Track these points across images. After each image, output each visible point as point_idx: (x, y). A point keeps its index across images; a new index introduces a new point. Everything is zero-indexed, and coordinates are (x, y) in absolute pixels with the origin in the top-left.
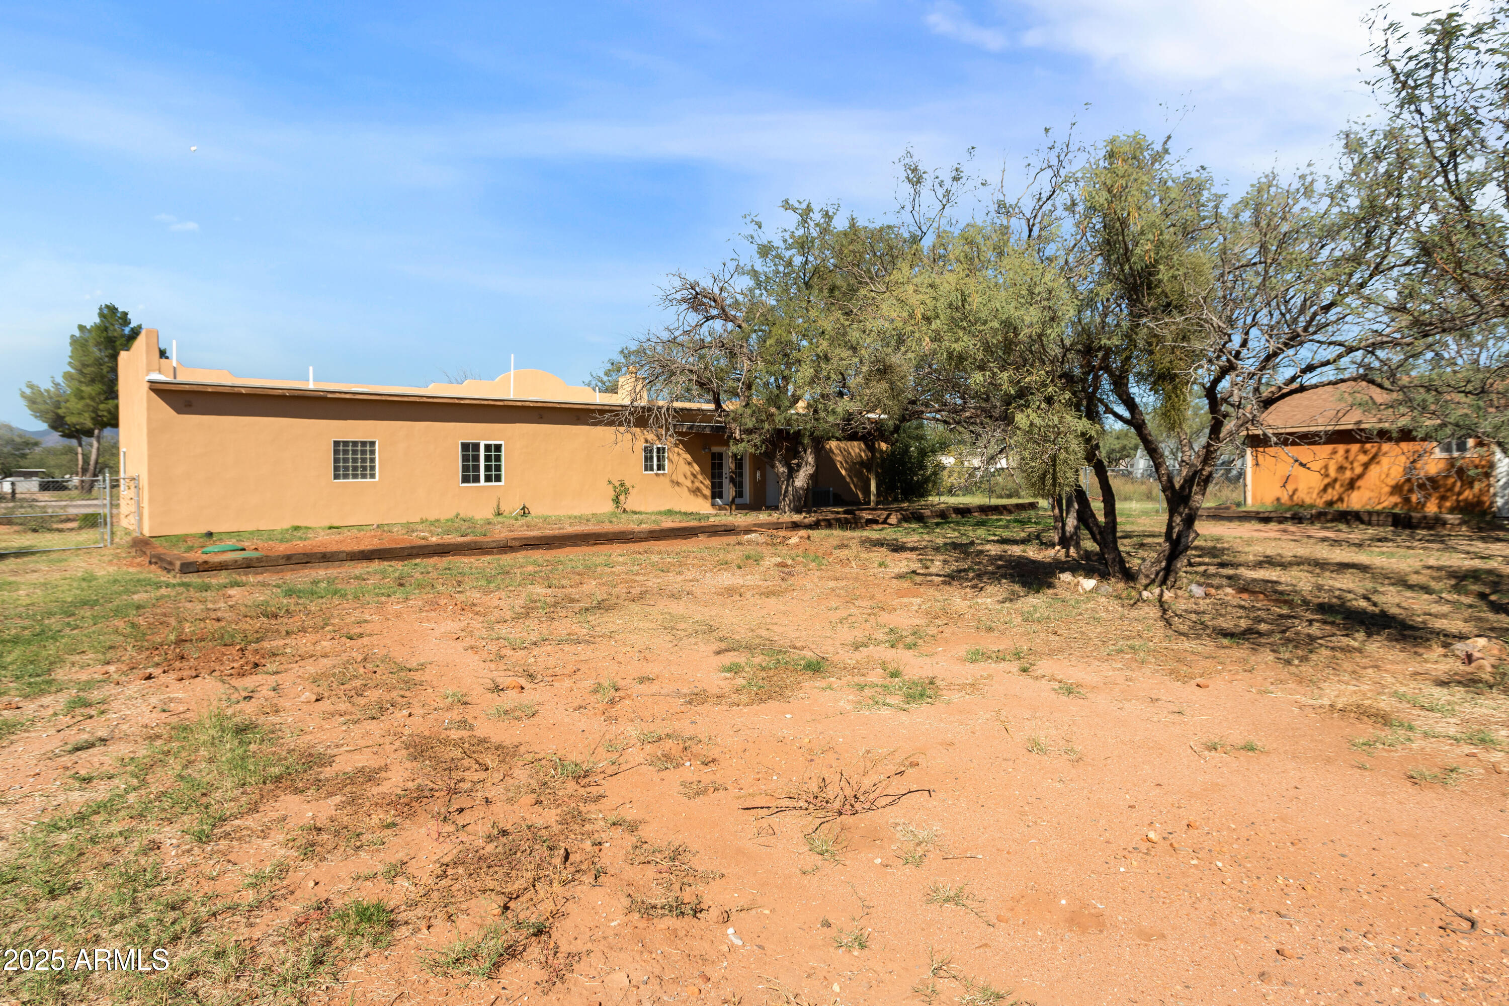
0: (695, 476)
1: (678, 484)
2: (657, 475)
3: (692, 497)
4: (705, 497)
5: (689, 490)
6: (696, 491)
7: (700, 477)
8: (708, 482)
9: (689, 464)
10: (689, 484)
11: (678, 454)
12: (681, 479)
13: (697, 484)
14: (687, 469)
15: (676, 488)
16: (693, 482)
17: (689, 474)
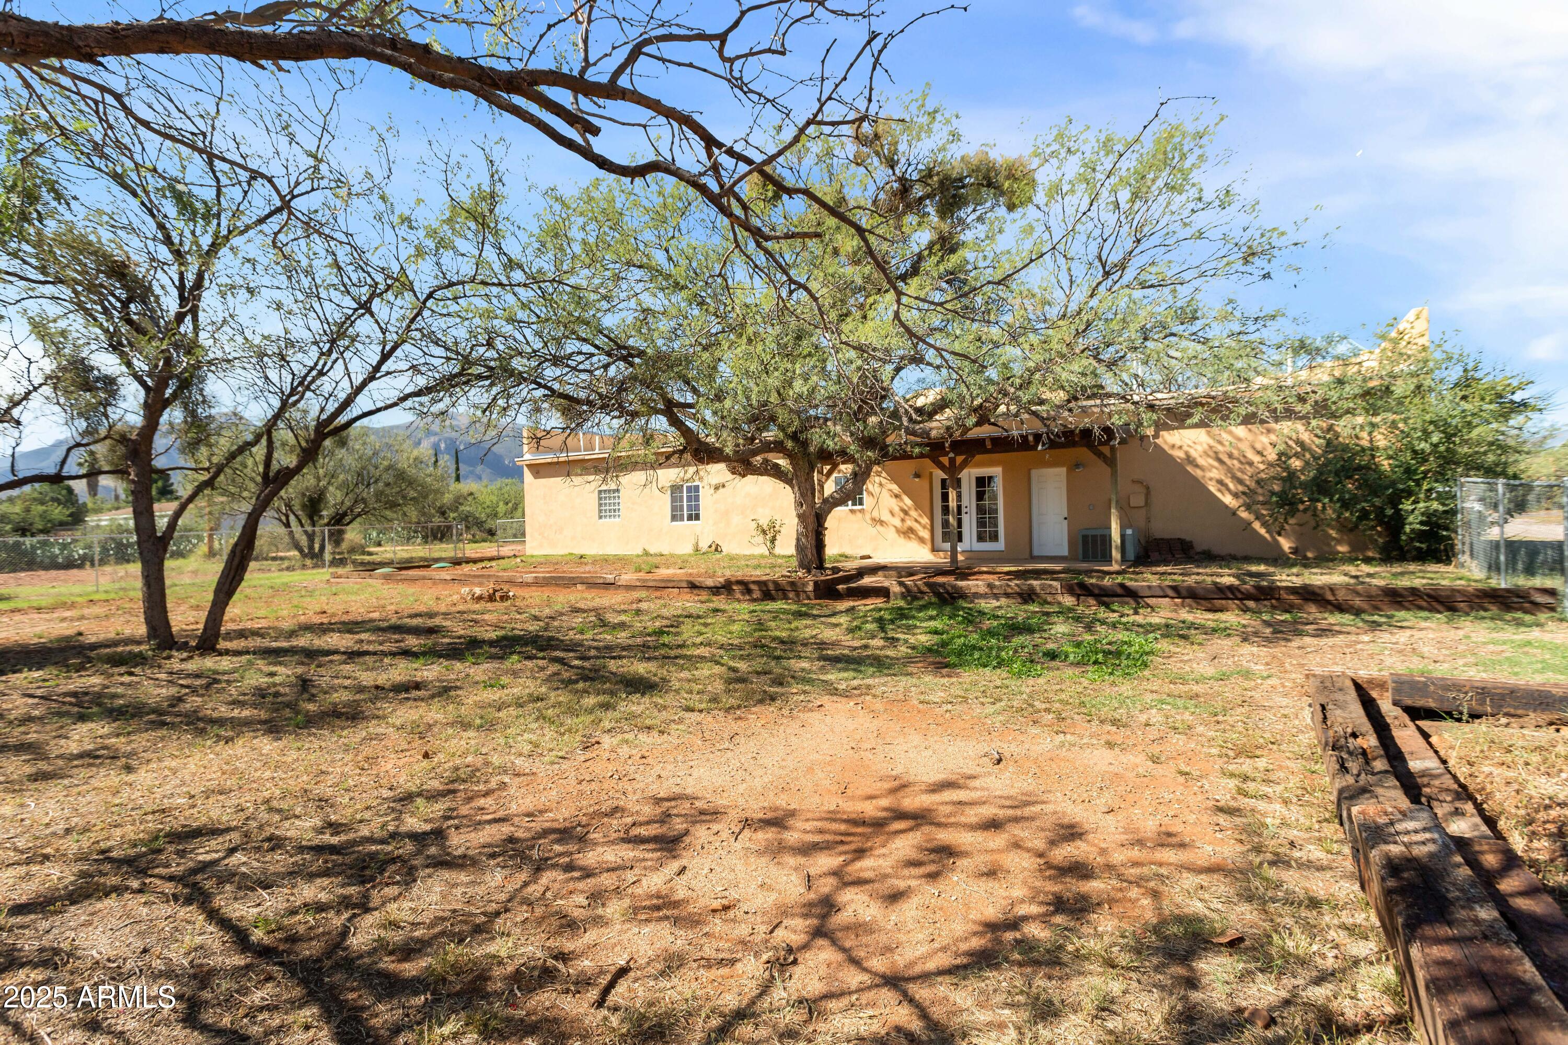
0: (906, 513)
1: (882, 522)
2: (852, 511)
3: (901, 540)
4: (922, 540)
5: (898, 531)
6: (908, 533)
7: (914, 514)
8: (925, 521)
9: (897, 496)
10: (897, 522)
11: (881, 484)
12: (886, 517)
13: (909, 523)
14: (893, 504)
15: (878, 527)
16: (903, 520)
17: (896, 509)
